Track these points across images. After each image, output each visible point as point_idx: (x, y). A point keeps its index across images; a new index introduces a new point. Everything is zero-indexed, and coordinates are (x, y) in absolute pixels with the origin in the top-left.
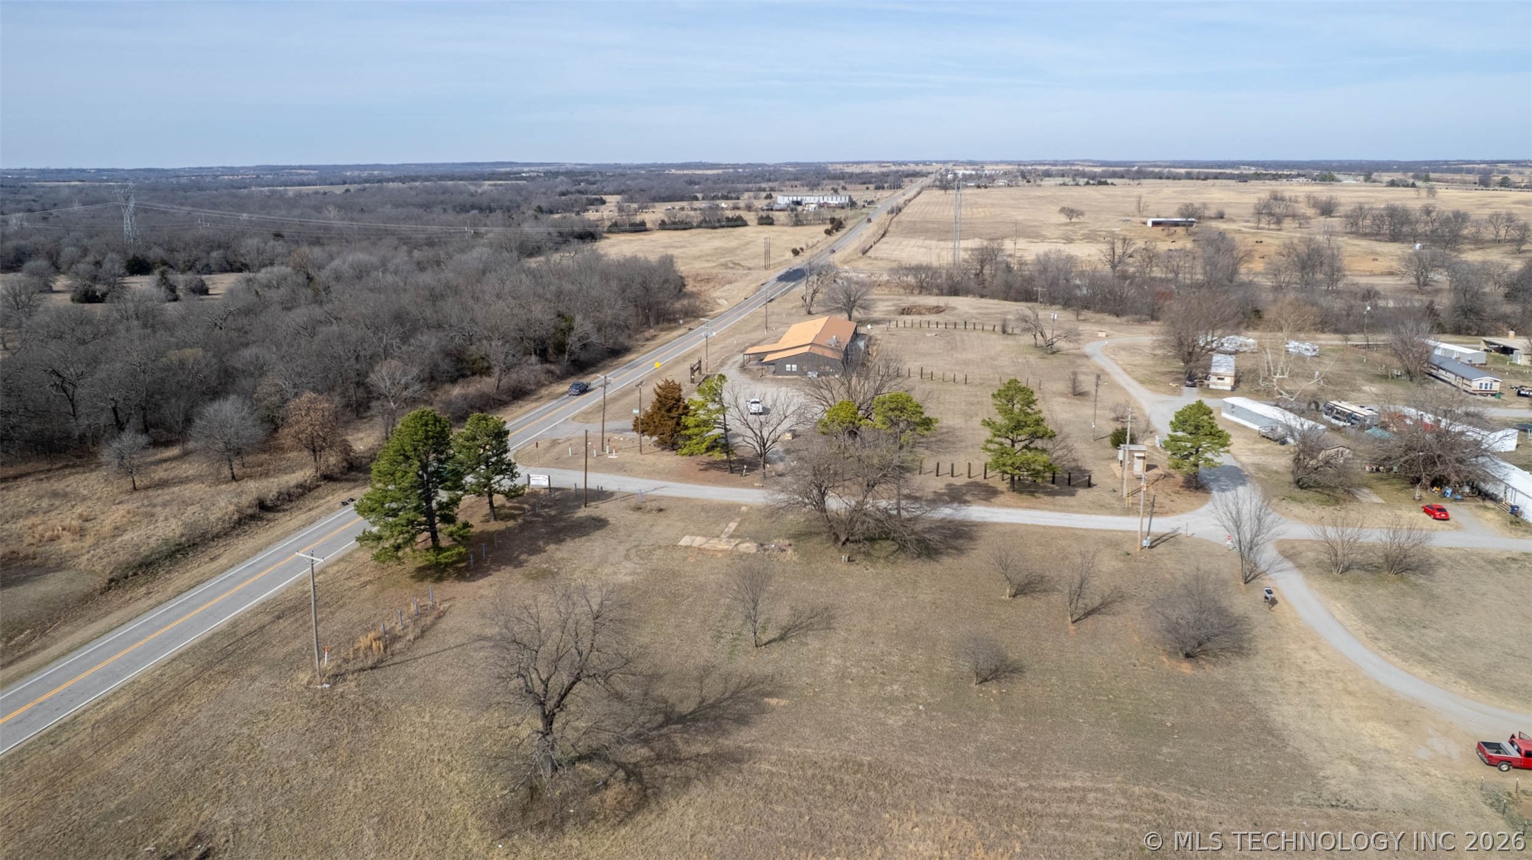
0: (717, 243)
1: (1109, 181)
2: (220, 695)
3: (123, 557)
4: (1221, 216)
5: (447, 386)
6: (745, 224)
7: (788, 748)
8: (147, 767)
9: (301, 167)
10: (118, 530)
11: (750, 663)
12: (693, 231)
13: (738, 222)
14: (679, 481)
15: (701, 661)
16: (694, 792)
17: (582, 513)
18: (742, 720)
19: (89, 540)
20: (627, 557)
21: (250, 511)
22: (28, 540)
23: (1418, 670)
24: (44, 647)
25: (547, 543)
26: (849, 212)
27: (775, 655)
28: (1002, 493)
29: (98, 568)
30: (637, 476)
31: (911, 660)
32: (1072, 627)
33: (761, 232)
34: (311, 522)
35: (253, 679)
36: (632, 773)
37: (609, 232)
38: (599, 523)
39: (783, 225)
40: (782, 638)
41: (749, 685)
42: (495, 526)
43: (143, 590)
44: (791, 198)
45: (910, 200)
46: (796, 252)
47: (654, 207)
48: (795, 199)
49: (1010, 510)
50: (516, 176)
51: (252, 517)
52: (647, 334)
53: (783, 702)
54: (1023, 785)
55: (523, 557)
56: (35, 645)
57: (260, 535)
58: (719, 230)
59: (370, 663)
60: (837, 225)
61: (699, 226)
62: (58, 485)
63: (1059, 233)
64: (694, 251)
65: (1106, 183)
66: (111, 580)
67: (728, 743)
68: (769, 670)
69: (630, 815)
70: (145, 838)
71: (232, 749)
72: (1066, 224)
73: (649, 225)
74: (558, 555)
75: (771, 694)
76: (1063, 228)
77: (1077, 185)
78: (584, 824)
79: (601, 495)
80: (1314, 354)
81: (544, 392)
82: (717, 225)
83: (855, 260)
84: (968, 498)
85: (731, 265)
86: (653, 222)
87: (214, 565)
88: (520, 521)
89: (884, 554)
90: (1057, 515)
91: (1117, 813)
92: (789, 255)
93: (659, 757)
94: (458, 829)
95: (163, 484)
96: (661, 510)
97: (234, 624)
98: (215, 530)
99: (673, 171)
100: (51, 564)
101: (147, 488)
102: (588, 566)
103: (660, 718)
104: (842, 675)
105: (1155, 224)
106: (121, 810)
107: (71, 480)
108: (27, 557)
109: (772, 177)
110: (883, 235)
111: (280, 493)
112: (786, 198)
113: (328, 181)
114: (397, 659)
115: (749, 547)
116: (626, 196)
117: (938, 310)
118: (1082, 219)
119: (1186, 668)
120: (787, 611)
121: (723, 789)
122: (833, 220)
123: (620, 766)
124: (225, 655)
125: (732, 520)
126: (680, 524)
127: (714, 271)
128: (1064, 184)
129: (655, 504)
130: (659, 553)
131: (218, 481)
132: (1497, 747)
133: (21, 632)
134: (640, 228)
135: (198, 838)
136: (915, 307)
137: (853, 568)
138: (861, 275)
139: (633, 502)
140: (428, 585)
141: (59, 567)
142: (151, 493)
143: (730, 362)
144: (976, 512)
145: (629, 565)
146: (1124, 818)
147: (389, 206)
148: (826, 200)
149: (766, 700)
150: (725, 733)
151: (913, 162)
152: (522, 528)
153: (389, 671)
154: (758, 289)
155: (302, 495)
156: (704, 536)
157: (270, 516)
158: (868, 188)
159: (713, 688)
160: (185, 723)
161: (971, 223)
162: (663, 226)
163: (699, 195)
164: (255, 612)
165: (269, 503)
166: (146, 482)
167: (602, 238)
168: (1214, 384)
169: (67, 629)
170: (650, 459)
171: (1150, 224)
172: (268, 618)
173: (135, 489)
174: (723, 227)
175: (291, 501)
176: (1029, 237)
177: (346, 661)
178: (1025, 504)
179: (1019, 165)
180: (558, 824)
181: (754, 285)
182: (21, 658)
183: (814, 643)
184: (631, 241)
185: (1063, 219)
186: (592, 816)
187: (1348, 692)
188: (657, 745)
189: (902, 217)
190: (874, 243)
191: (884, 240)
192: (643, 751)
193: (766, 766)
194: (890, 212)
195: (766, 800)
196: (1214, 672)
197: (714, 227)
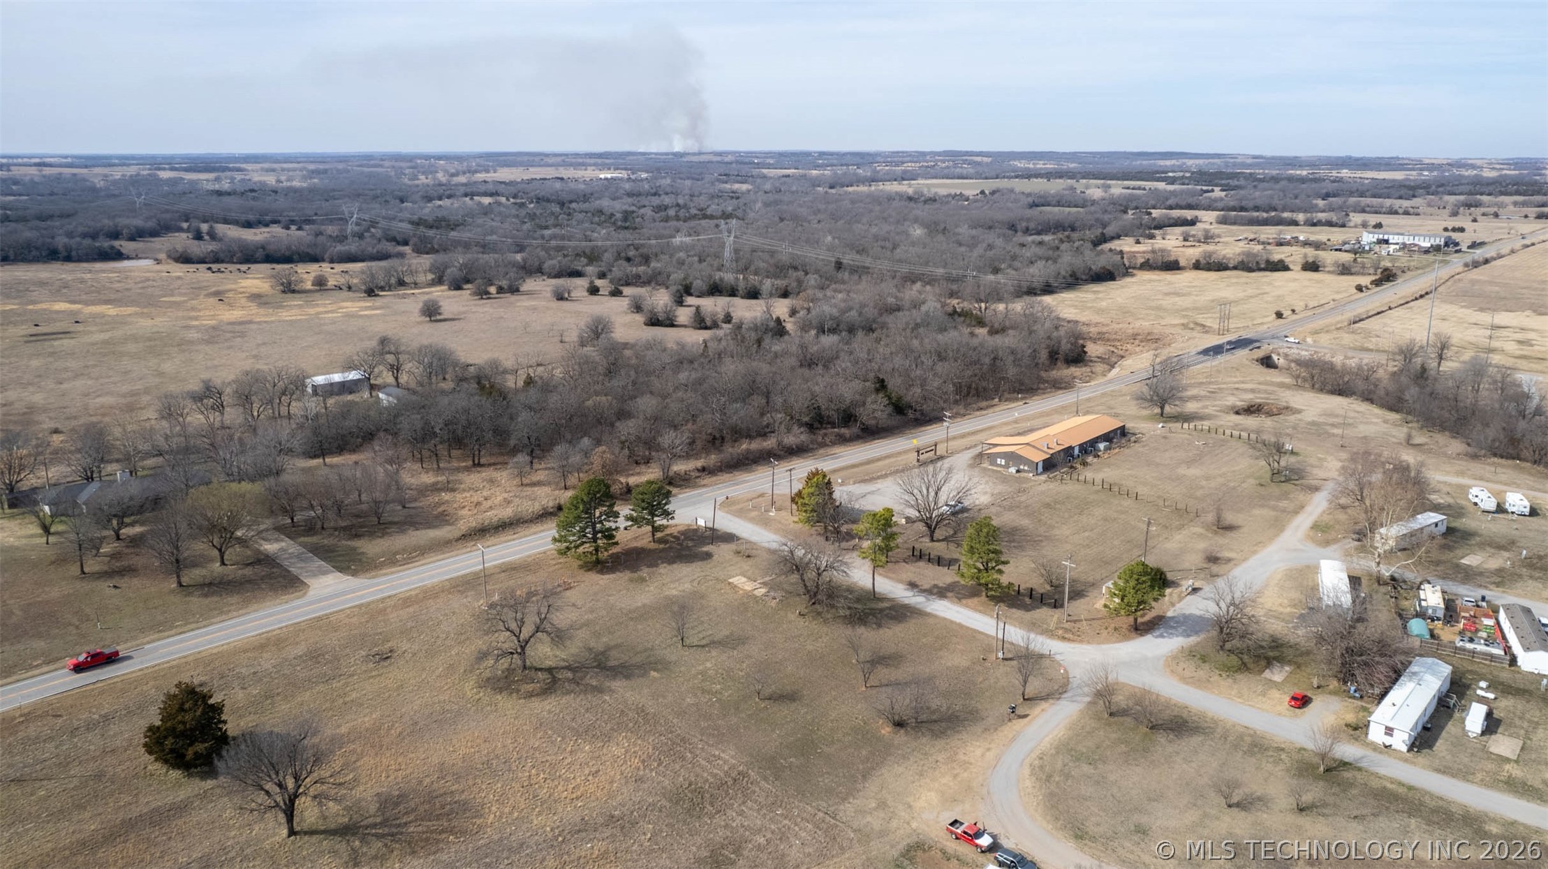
2: (449, 600)
3: (478, 523)
6: (1285, 268)
7: (628, 694)
8: (401, 621)
10: (491, 508)
11: (670, 653)
12: (1228, 273)
13: (1280, 267)
15: (649, 646)
16: (566, 697)
17: (707, 548)
18: (628, 677)
19: (475, 511)
20: (693, 581)
21: (550, 511)
23: (1030, 783)
25: (663, 563)
26: (1423, 259)
27: (687, 653)
28: (980, 596)
29: (465, 527)
30: (768, 530)
31: (748, 676)
32: (864, 689)
33: (1287, 282)
35: (466, 597)
37: (1140, 268)
38: (708, 556)
39: (1324, 273)
40: (703, 646)
41: (655, 663)
42: (653, 546)
43: (473, 542)
44: (1376, 236)
46: (1279, 315)
48: (1381, 236)
51: (550, 515)
53: (656, 675)
54: (700, 746)
55: (642, 568)
56: (416, 559)
58: (1254, 274)
60: (1387, 277)
61: (1235, 268)
64: (1188, 301)
66: (462, 535)
67: (608, 684)
68: (674, 659)
69: (530, 696)
70: (379, 645)
71: (431, 623)
73: (1182, 263)
74: (661, 571)
75: (655, 670)
78: (512, 693)
79: (729, 538)
83: (1330, 331)
84: (950, 594)
85: (1192, 325)
86: (1195, 257)
88: (667, 546)
89: (829, 616)
91: (716, 771)
92: (1270, 317)
93: (572, 680)
95: (535, 484)
96: (749, 556)
97: (486, 569)
98: (526, 518)
100: (451, 521)
101: (525, 485)
102: (667, 581)
103: (595, 664)
104: (703, 672)
106: (381, 633)
108: (447, 515)
110: (1421, 297)
112: (1371, 235)
115: (762, 592)
117: (1282, 412)
119: (886, 730)
120: (727, 633)
121: (578, 700)
122: (1389, 270)
123: (554, 677)
124: (468, 582)
125: (779, 572)
126: (747, 568)
127: (1169, 331)
129: (750, 552)
130: (712, 583)
131: (555, 488)
133: (416, 551)
134: (1173, 266)
135: (392, 651)
137: (801, 620)
139: (743, 548)
140: (582, 571)
141: (453, 523)
142: (525, 489)
144: (939, 606)
145: (687, 586)
146: (714, 775)
148: (1416, 242)
149: (652, 672)
150: (613, 679)
152: (663, 550)
156: (749, 579)
159: (637, 659)
160: (428, 608)
162: (1197, 266)
164: (495, 567)
166: (528, 480)
167: (1126, 275)
169: (433, 555)
173: (521, 484)
174: (1260, 270)
177: (505, 599)
182: (409, 563)
183: (714, 653)
186: (518, 691)
187: (955, 776)
188: (579, 675)
189: (1475, 274)
190: (1390, 308)
191: (1412, 303)
192: (570, 675)
193: (607, 698)
194: (1466, 265)
195: (587, 710)
196: (901, 737)
197: (1250, 270)
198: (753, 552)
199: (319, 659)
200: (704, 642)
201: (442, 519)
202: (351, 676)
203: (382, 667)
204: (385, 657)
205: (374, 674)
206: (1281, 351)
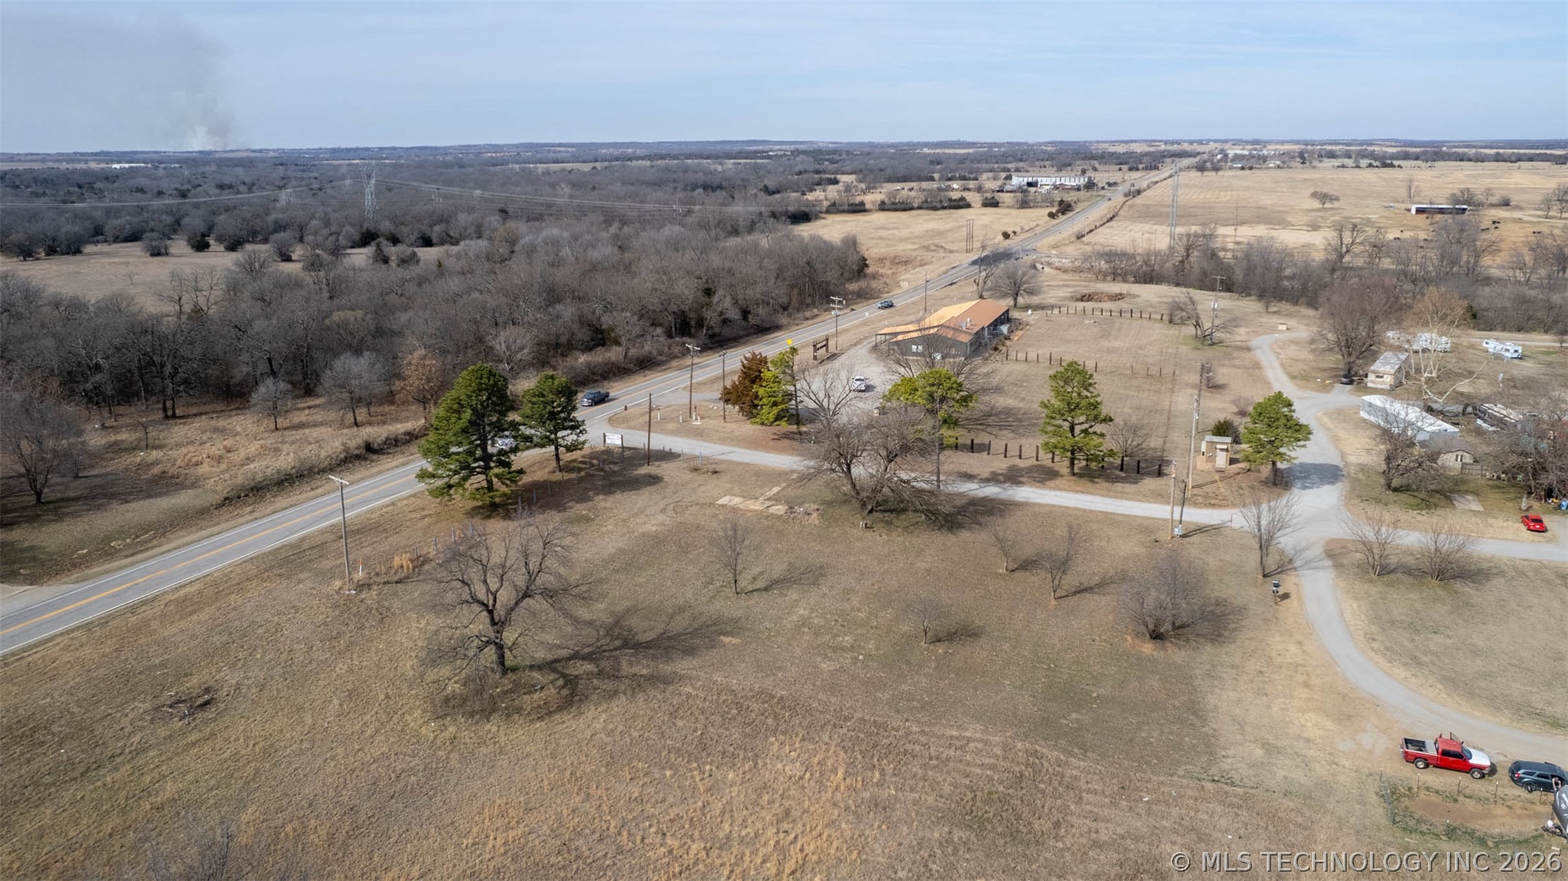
0: (932, 225)
1: (1396, 163)
2: (270, 591)
3: (240, 480)
4: (1506, 203)
5: (577, 353)
6: (968, 206)
7: (718, 678)
8: (194, 637)
9: (560, 145)
10: (249, 460)
11: (728, 607)
12: (913, 212)
13: (962, 204)
14: (748, 448)
15: (681, 601)
16: (614, 702)
17: (644, 470)
18: (691, 651)
19: (223, 467)
20: (663, 511)
21: (357, 452)
22: (178, 463)
23: (1401, 673)
24: (160, 545)
25: (598, 494)
26: (1083, 194)
27: (751, 602)
28: (1062, 476)
29: (220, 488)
30: (711, 441)
31: (876, 617)
32: (1054, 602)
33: (982, 214)
34: (404, 464)
35: (300, 582)
36: (571, 682)
37: (828, 212)
38: (654, 480)
39: (1008, 207)
40: (766, 589)
41: (715, 624)
42: (558, 476)
43: (250, 508)
44: (1026, 180)
45: (1157, 182)
46: (1006, 236)
47: (882, 187)
48: (1030, 180)
49: (1058, 493)
50: (763, 154)
51: (358, 457)
52: (808, 314)
53: (735, 641)
54: (915, 729)
55: (570, 504)
56: (154, 542)
57: (361, 471)
58: (940, 212)
59: (396, 578)
60: (1065, 208)
61: (920, 208)
62: (221, 423)
63: (1306, 219)
64: (904, 232)
65: (1392, 166)
66: (226, 499)
67: (667, 668)
68: (739, 613)
69: (550, 714)
70: (171, 686)
71: (260, 631)
72: (1318, 210)
73: (868, 206)
74: (603, 504)
75: (726, 634)
76: (1312, 214)
77: (1358, 167)
78: (508, 716)
79: (668, 456)
80: (1516, 355)
81: (674, 363)
82: (939, 205)
83: (1065, 245)
84: (1022, 479)
85: (934, 248)
86: (873, 203)
87: (312, 493)
88: (583, 473)
89: (906, 524)
90: (1108, 500)
91: (987, 761)
92: (1001, 238)
93: (600, 674)
94: (406, 708)
95: (301, 426)
96: (716, 472)
97: (303, 539)
98: (322, 466)
99: (926, 150)
100: (188, 483)
101: (286, 429)
102: (624, 516)
103: (618, 643)
104: (804, 622)
105: (1419, 211)
106: (162, 665)
107: (234, 420)
108: (172, 477)
109: (1024, 157)
110: (1111, 219)
111: (387, 439)
112: (1021, 179)
113: (581, 159)
114: (421, 577)
115: (780, 509)
116: (861, 176)
117: (1119, 297)
118: (1336, 204)
119: (1148, 648)
120: (784, 566)
121: (641, 702)
122: (1061, 202)
123: (564, 676)
124: (286, 561)
125: (778, 484)
126: (728, 486)
127: (914, 254)
128: (1343, 166)
129: (711, 467)
130: (694, 509)
131: (343, 425)
132: (1420, 745)
133: (147, 532)
134: (859, 209)
135: (207, 690)
136: (1097, 294)
137: (869, 534)
138: (1064, 261)
139: (693, 464)
140: (477, 521)
141: (193, 486)
142: (287, 433)
143: (865, 342)
144: (1027, 493)
145: (661, 517)
146: (993, 767)
147: (619, 184)
148: (1063, 182)
149: (722, 638)
150: (669, 659)
151: (1185, 141)
152: (580, 480)
153: (410, 586)
154: (947, 272)
155: (409, 441)
156: (744, 497)
157: (375, 457)
158: (1120, 169)
159: (680, 624)
160: (235, 609)
161: (1210, 208)
162: (883, 207)
163: (936, 176)
164: (322, 532)
165: (376, 446)
166: (286, 423)
167: (817, 218)
168: (1372, 382)
169: (182, 533)
170: (731, 426)
171: (1413, 211)
172: (331, 537)
173: (277, 429)
174: (944, 208)
175: (396, 446)
176: (1271, 223)
177: (377, 574)
178: (1079, 489)
179: (1307, 145)
180: (487, 713)
181: (944, 268)
182: (141, 552)
183: (793, 595)
184: (846, 221)
185: (1316, 204)
186: (519, 710)
187: (1306, 685)
188: (603, 664)
189: (1139, 200)
190: (1096, 227)
191: (1109, 224)
192: (588, 667)
193: (689, 689)
194: (1126, 195)
195: (673, 715)
196: (1176, 654)
197: (935, 209)
198: (718, 468)
199: (39, 736)
200: (760, 584)
201: (165, 483)
202: (138, 753)
203: (206, 722)
204: (203, 703)
205: (193, 737)
206: (1043, 260)
